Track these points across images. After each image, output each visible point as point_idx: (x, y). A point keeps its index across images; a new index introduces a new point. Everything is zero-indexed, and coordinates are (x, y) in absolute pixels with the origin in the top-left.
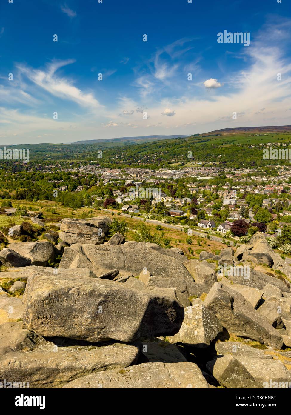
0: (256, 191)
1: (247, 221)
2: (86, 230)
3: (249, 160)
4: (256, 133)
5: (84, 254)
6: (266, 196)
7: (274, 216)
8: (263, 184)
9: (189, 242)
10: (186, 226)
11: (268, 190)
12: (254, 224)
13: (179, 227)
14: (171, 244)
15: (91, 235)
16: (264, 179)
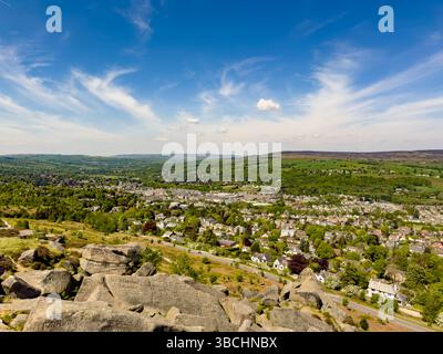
0: (318, 222)
1: (307, 256)
2: (111, 258)
3: (309, 186)
4: (318, 158)
5: (105, 285)
6: (328, 229)
7: (337, 251)
8: (326, 214)
9: (240, 280)
10: (237, 260)
11: (331, 221)
12: (315, 260)
13: (229, 260)
14: (218, 281)
15: (118, 265)
16: (326, 209)
